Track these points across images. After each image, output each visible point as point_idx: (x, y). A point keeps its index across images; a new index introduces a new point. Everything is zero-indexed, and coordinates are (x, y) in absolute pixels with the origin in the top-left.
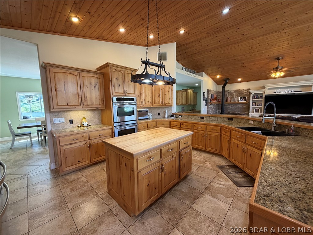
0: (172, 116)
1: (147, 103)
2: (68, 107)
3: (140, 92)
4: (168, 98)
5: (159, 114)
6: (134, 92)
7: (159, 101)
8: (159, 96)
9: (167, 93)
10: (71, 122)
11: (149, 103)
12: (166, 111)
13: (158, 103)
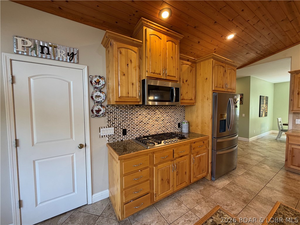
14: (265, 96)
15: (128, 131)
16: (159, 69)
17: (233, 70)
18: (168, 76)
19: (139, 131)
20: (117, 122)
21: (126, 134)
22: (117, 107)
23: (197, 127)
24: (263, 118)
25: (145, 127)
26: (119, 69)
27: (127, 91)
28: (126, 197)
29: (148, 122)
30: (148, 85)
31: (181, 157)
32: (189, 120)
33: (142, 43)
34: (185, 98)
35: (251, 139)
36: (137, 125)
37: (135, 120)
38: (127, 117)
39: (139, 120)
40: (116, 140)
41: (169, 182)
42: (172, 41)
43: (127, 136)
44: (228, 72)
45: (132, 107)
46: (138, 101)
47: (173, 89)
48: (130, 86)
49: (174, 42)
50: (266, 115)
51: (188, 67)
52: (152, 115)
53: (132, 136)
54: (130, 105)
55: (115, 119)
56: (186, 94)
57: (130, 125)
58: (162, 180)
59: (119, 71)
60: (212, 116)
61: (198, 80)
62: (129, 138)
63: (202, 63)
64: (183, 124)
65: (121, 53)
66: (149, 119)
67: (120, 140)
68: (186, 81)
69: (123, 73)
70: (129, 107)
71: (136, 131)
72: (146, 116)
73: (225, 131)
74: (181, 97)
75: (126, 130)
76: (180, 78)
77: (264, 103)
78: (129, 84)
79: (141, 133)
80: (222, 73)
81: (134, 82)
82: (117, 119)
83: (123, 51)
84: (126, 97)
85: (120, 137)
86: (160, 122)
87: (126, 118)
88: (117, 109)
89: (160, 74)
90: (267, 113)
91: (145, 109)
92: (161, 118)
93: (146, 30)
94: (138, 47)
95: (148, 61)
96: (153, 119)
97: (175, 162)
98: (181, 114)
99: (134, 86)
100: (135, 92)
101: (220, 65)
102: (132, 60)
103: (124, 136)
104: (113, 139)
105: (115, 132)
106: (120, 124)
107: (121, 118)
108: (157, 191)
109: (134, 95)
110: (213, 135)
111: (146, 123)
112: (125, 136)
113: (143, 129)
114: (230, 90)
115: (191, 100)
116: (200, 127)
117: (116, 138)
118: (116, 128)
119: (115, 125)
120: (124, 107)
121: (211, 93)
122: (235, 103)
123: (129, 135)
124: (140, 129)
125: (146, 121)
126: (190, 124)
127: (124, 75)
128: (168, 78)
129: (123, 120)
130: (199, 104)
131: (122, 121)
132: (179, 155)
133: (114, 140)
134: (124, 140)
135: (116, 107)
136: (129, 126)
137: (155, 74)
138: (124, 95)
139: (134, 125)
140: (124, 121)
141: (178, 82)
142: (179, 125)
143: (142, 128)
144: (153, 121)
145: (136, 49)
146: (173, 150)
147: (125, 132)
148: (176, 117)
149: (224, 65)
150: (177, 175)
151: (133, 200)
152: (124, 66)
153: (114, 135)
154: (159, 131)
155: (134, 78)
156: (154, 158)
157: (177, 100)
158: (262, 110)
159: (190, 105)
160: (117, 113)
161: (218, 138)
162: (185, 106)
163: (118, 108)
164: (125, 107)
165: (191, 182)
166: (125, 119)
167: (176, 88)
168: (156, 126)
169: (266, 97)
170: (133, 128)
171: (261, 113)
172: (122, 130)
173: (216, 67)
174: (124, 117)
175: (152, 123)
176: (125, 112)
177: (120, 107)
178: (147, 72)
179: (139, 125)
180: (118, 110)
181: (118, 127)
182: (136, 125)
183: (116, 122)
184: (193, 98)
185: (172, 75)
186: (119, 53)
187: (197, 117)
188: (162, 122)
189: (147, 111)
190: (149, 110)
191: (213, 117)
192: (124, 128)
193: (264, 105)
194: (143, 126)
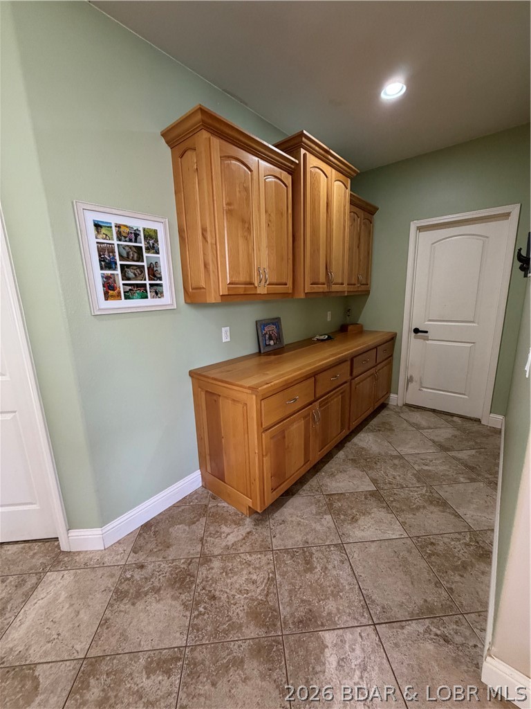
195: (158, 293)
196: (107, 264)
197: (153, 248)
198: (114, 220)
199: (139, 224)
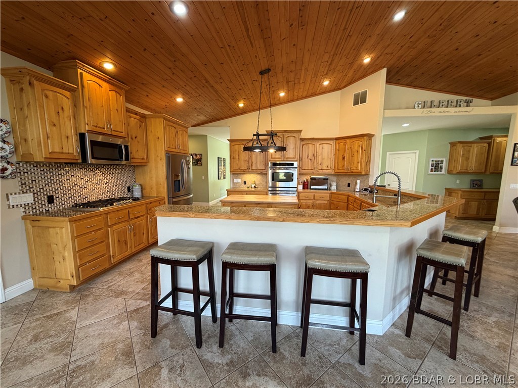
0: (366, 190)
1: (324, 168)
2: (239, 170)
3: (314, 155)
4: (356, 162)
5: (349, 185)
6: (295, 156)
7: (343, 166)
8: (344, 158)
9: (356, 153)
10: (245, 183)
11: (327, 168)
12: (358, 181)
13: (341, 169)
14: (223, 157)
15: (56, 198)
16: (103, 123)
17: (185, 132)
18: (114, 131)
19: (73, 197)
20: (38, 186)
21: (53, 202)
22: (35, 165)
23: (152, 189)
24: (222, 181)
25: (81, 193)
26: (46, 117)
27: (61, 145)
28: (80, 259)
29: (85, 186)
30: (91, 140)
31: (137, 217)
32: (142, 183)
33: (78, 88)
34: (137, 157)
35: (211, 203)
36: (69, 190)
37: (66, 183)
38: (52, 178)
39: (71, 183)
40: (38, 211)
41: (126, 244)
42: (116, 92)
43: (55, 204)
44: (180, 133)
45: (59, 166)
46: (77, 158)
47: (121, 147)
48: (64, 140)
49: (118, 93)
50: (224, 178)
51: (137, 122)
52: (90, 177)
53: (62, 204)
54: (56, 163)
55: (34, 182)
56: (137, 152)
57: (58, 190)
58: (119, 241)
59: (46, 119)
60: (166, 176)
61: (149, 138)
62: (58, 207)
63: (152, 119)
64: (134, 187)
65: (47, 97)
66: (86, 182)
67: (44, 210)
68: (136, 138)
69: (53, 122)
70: (55, 166)
71: (68, 198)
72: (82, 177)
73: (180, 191)
74: (130, 156)
75: (52, 196)
76: (128, 134)
77: (221, 165)
78: (63, 137)
79: (76, 200)
80: (174, 134)
81: (69, 134)
82: (37, 182)
83: (50, 94)
84: (59, 153)
85: (44, 206)
86: (103, 186)
87: (51, 180)
88: (35, 168)
89: (104, 128)
90: (225, 175)
91: (80, 168)
92: (104, 181)
93: (81, 74)
94: (70, 92)
95: (87, 112)
96: (93, 182)
97: (132, 222)
98: (130, 175)
99: (70, 140)
100: (72, 148)
101: (172, 126)
102: (64, 107)
103: (50, 205)
104: (33, 209)
105: (34, 200)
106: (43, 188)
107: (43, 181)
108: (114, 253)
109: (71, 151)
110: (168, 195)
111: (83, 187)
112: (52, 204)
113: (79, 195)
114: (183, 152)
115: (143, 159)
116: (154, 189)
117: (37, 208)
118: (36, 195)
119: (34, 191)
120: (46, 165)
121: (164, 153)
122: (188, 164)
123: (58, 204)
124: (75, 195)
125: (83, 184)
126: (143, 187)
127: (54, 125)
128: (114, 133)
129: (47, 182)
130: (152, 164)
131: (46, 184)
132: (134, 215)
133: (34, 211)
134: (50, 209)
135: (33, 165)
136: (57, 192)
137: (97, 128)
138: (57, 150)
139: (64, 189)
140: (48, 184)
141: (127, 139)
142: (129, 189)
143: (77, 193)
144: (93, 185)
145: (68, 94)
146: (129, 211)
147: (51, 200)
148: (124, 179)
149: (175, 125)
150: (134, 236)
151: (89, 262)
152: (53, 114)
153: (33, 203)
154: (102, 196)
155: (69, 129)
156: (109, 219)
157: (127, 159)
158: (220, 173)
159: (142, 165)
160: (36, 173)
161: (173, 198)
162: (134, 166)
163: (37, 166)
164: (48, 165)
165: (149, 243)
166: (49, 181)
167: (125, 146)
168: (98, 191)
169: (224, 159)
170: (64, 194)
171: (220, 175)
172: (46, 196)
173: (167, 128)
174: (48, 179)
175: (92, 187)
176: (48, 172)
177: (40, 165)
178: (87, 126)
179: (72, 190)
180: (37, 169)
181: (39, 193)
182: (67, 190)
183: (36, 186)
184: (145, 157)
185: (119, 130)
186: (44, 97)
187: (151, 178)
188: (106, 185)
189: (83, 171)
190: (86, 170)
191: (167, 178)
192: (49, 194)
193: (222, 167)
194: (79, 191)
195: (441, 171)
196: (432, 166)
197: (442, 163)
198: (435, 159)
199: (440, 159)
